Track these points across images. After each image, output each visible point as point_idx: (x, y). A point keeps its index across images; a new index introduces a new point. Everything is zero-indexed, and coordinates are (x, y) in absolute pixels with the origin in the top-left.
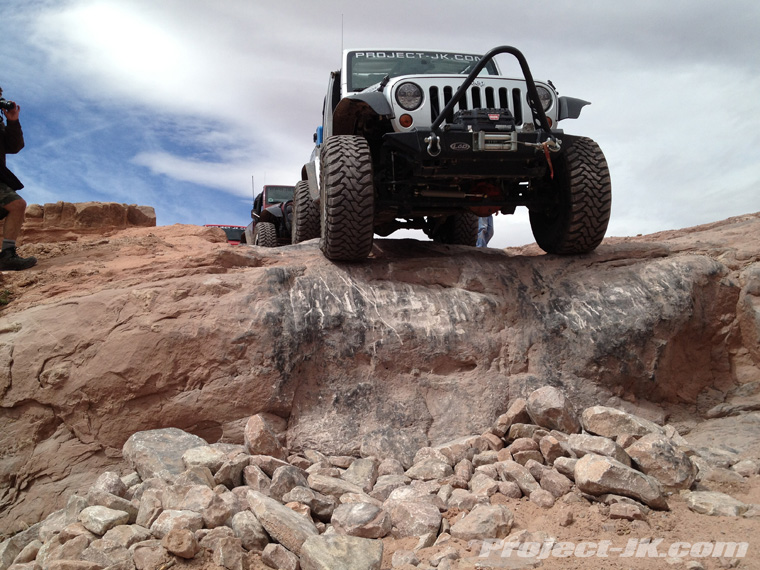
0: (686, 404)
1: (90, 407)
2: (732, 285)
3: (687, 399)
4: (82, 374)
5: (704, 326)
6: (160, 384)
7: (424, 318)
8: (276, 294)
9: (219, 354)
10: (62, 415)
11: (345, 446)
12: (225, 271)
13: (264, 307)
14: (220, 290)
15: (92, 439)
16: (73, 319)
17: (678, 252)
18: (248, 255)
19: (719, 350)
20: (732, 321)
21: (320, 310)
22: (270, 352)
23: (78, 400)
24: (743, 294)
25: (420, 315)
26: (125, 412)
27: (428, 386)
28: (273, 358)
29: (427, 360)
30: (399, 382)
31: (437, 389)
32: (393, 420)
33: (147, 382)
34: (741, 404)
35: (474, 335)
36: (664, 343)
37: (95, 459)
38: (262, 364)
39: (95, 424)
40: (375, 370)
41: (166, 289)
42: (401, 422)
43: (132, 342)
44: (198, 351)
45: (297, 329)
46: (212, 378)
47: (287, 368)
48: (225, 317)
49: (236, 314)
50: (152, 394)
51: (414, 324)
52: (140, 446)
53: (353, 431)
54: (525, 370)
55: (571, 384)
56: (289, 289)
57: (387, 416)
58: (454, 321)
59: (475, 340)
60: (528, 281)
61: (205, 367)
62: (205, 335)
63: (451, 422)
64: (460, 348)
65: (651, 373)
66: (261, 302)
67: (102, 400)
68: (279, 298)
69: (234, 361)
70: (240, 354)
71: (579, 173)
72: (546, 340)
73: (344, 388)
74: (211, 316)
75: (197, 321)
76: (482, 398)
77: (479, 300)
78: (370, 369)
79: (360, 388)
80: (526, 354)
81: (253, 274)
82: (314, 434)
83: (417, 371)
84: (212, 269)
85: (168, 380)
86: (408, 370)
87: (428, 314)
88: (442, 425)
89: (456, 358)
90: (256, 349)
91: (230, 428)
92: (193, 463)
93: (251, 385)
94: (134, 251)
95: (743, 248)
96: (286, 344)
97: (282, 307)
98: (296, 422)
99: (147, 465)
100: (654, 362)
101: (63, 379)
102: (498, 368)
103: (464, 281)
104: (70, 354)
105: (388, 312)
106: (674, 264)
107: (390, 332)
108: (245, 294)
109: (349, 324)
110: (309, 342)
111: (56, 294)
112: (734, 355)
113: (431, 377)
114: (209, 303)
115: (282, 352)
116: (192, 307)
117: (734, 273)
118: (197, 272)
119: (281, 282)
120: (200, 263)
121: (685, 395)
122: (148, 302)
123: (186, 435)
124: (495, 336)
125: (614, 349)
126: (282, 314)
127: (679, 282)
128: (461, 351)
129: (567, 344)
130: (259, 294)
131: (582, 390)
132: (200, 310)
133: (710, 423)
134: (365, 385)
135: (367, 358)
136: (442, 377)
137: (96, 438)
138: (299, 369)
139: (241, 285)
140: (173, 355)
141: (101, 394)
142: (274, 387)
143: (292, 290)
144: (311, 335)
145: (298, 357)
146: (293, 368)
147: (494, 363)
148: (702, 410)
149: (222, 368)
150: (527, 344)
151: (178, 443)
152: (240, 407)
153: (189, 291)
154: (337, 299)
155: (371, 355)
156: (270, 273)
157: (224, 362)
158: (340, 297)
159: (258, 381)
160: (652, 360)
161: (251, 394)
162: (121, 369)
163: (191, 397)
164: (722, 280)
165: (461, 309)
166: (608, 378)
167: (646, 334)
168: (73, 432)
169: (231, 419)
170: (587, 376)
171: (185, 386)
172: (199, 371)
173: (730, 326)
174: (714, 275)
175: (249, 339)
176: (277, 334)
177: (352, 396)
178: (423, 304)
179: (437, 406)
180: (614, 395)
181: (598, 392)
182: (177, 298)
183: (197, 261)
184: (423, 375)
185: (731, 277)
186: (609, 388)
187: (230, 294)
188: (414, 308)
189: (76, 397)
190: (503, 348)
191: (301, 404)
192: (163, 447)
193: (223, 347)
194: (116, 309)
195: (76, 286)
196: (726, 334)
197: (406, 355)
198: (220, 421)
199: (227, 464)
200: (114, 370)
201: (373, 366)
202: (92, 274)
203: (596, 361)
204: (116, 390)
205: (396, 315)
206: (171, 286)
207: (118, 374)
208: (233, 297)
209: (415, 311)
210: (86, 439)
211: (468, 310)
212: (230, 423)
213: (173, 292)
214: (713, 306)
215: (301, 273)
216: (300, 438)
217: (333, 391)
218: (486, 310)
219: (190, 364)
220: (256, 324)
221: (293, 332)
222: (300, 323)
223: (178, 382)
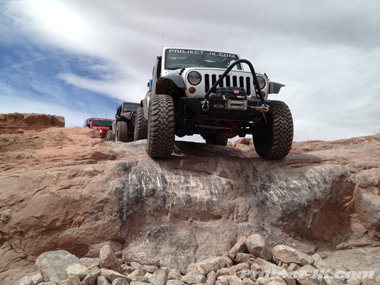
0: (326, 241)
1: (21, 234)
2: (351, 182)
3: (327, 239)
4: (19, 216)
5: (337, 202)
6: (58, 224)
7: (197, 191)
8: (122, 176)
9: (89, 209)
10: (6, 237)
11: (152, 260)
12: (96, 163)
13: (115, 184)
14: (92, 174)
15: (21, 250)
16: (16, 186)
17: (325, 161)
18: (109, 154)
19: (343, 214)
20: (351, 200)
21: (144, 186)
22: (116, 209)
23: (15, 230)
24: (357, 186)
25: (195, 189)
26: (40, 237)
27: (196, 227)
28: (117, 212)
29: (197, 214)
30: (182, 225)
31: (201, 229)
32: (178, 246)
33: (51, 223)
34: (354, 243)
35: (222, 201)
36: (316, 211)
37: (23, 261)
38: (111, 215)
39: (23, 243)
40: (170, 218)
41: (65, 172)
42: (182, 247)
43: (45, 201)
44: (79, 207)
45: (131, 196)
46: (85, 221)
47: (125, 218)
48: (94, 189)
49: (100, 188)
50: (54, 229)
51: (191, 194)
52: (44, 262)
53: (156, 251)
54: (247, 220)
55: (269, 229)
56: (129, 174)
57: (175, 243)
58: (212, 194)
59: (222, 204)
60: (250, 173)
61: (82, 215)
62: (83, 199)
63: (207, 248)
64: (214, 208)
65: (309, 226)
66: (113, 181)
67: (28, 230)
68: (123, 178)
69: (97, 213)
70: (101, 209)
71: (278, 121)
72: (257, 206)
73: (154, 228)
74: (87, 188)
75: (79, 191)
76: (224, 235)
77: (225, 183)
78: (167, 218)
79: (162, 228)
80: (247, 212)
81: (111, 164)
82: (137, 252)
83: (192, 219)
84: (89, 161)
85: (62, 222)
86: (187, 219)
87: (199, 189)
88: (203, 249)
89: (211, 213)
90: (109, 207)
91: (93, 248)
92: (71, 275)
93: (105, 226)
94: (51, 144)
95: (358, 162)
96: (125, 204)
97: (124, 184)
98: (127, 246)
99: (47, 273)
100: (311, 221)
101: (8, 218)
102: (233, 219)
103: (218, 171)
104: (13, 205)
105: (179, 188)
106: (323, 169)
107: (179, 199)
108: (105, 177)
109: (158, 194)
110: (137, 203)
111: (9, 169)
112: (351, 217)
113: (198, 222)
114: (87, 181)
115: (122, 209)
116: (78, 183)
117: (352, 175)
118: (82, 163)
119: (125, 170)
120: (84, 158)
121: (326, 237)
122: (55, 179)
123: (69, 255)
124: (232, 202)
125: (291, 213)
126: (124, 188)
127: (325, 179)
128: (214, 210)
129: (268, 209)
130: (113, 176)
131: (275, 233)
132: (81, 185)
133: (337, 253)
134: (165, 226)
135: (167, 212)
136: (204, 223)
137: (23, 250)
138: (131, 218)
139: (104, 171)
140: (66, 209)
141: (27, 227)
142: (117, 227)
143: (130, 174)
144: (139, 199)
145: (131, 211)
146: (127, 218)
147: (231, 217)
148: (334, 245)
149: (91, 216)
150: (248, 207)
151: (65, 260)
152: (99, 237)
153: (76, 174)
154: (153, 179)
155: (168, 211)
156: (119, 165)
157: (92, 214)
158: (154, 179)
159: (109, 224)
160: (310, 220)
161: (106, 230)
162: (38, 215)
163: (74, 232)
164: (347, 179)
165: (216, 187)
166: (287, 228)
167: (307, 206)
168: (12, 246)
169: (94, 243)
170: (277, 226)
171: (71, 225)
172: (79, 217)
173: (349, 202)
174: (342, 176)
175: (106, 201)
176: (121, 199)
177: (157, 232)
178: (197, 184)
179: (201, 239)
180: (290, 236)
181: (282, 235)
182: (70, 178)
183: (82, 157)
184: (195, 221)
185: (351, 178)
186: (288, 233)
187: (98, 176)
188: (192, 185)
189: (14, 228)
190: (236, 209)
191: (131, 236)
192: (57, 263)
193: (92, 205)
194: (38, 182)
195: (19, 166)
196: (347, 207)
197: (186, 211)
198: (88, 244)
199: (88, 276)
200: (34, 215)
201: (169, 216)
202: (28, 158)
203: (282, 219)
204: (35, 226)
205: (182, 189)
206: (68, 170)
207: (37, 218)
208: (99, 178)
209: (193, 187)
210: (18, 250)
211: (219, 188)
212: (94, 246)
213: (68, 174)
214: (341, 192)
215: (135, 164)
216: (129, 254)
217: (147, 230)
218: (228, 188)
219: (74, 214)
220: (110, 194)
221: (129, 198)
222: (133, 193)
223: (68, 223)
